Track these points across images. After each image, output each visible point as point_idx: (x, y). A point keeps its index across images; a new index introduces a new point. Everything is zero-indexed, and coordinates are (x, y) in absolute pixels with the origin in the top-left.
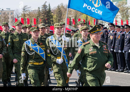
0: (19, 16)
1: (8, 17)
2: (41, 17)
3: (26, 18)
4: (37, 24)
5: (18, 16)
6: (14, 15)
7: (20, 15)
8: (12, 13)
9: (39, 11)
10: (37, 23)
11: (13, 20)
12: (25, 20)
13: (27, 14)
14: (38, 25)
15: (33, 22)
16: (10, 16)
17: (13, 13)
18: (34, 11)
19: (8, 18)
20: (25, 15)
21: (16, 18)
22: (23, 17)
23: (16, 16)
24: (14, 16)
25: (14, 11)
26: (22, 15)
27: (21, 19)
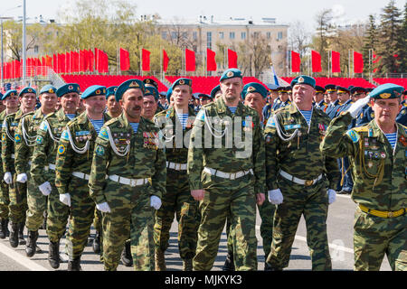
0: (304, 44)
1: (269, 47)
2: (377, 49)
3: (330, 49)
4: (365, 72)
5: (301, 43)
6: (289, 41)
7: (308, 41)
8: (282, 35)
9: (373, 27)
10: (364, 69)
11: (285, 57)
12: (326, 57)
13: (331, 38)
14: (367, 74)
15: (352, 66)
16: (274, 45)
17: (286, 36)
18: (355, 26)
19: (269, 52)
20: (323, 41)
21: (295, 51)
22: (317, 49)
23: (296, 45)
24: (287, 44)
25: (287, 26)
26: (315, 40)
27: (310, 54)
